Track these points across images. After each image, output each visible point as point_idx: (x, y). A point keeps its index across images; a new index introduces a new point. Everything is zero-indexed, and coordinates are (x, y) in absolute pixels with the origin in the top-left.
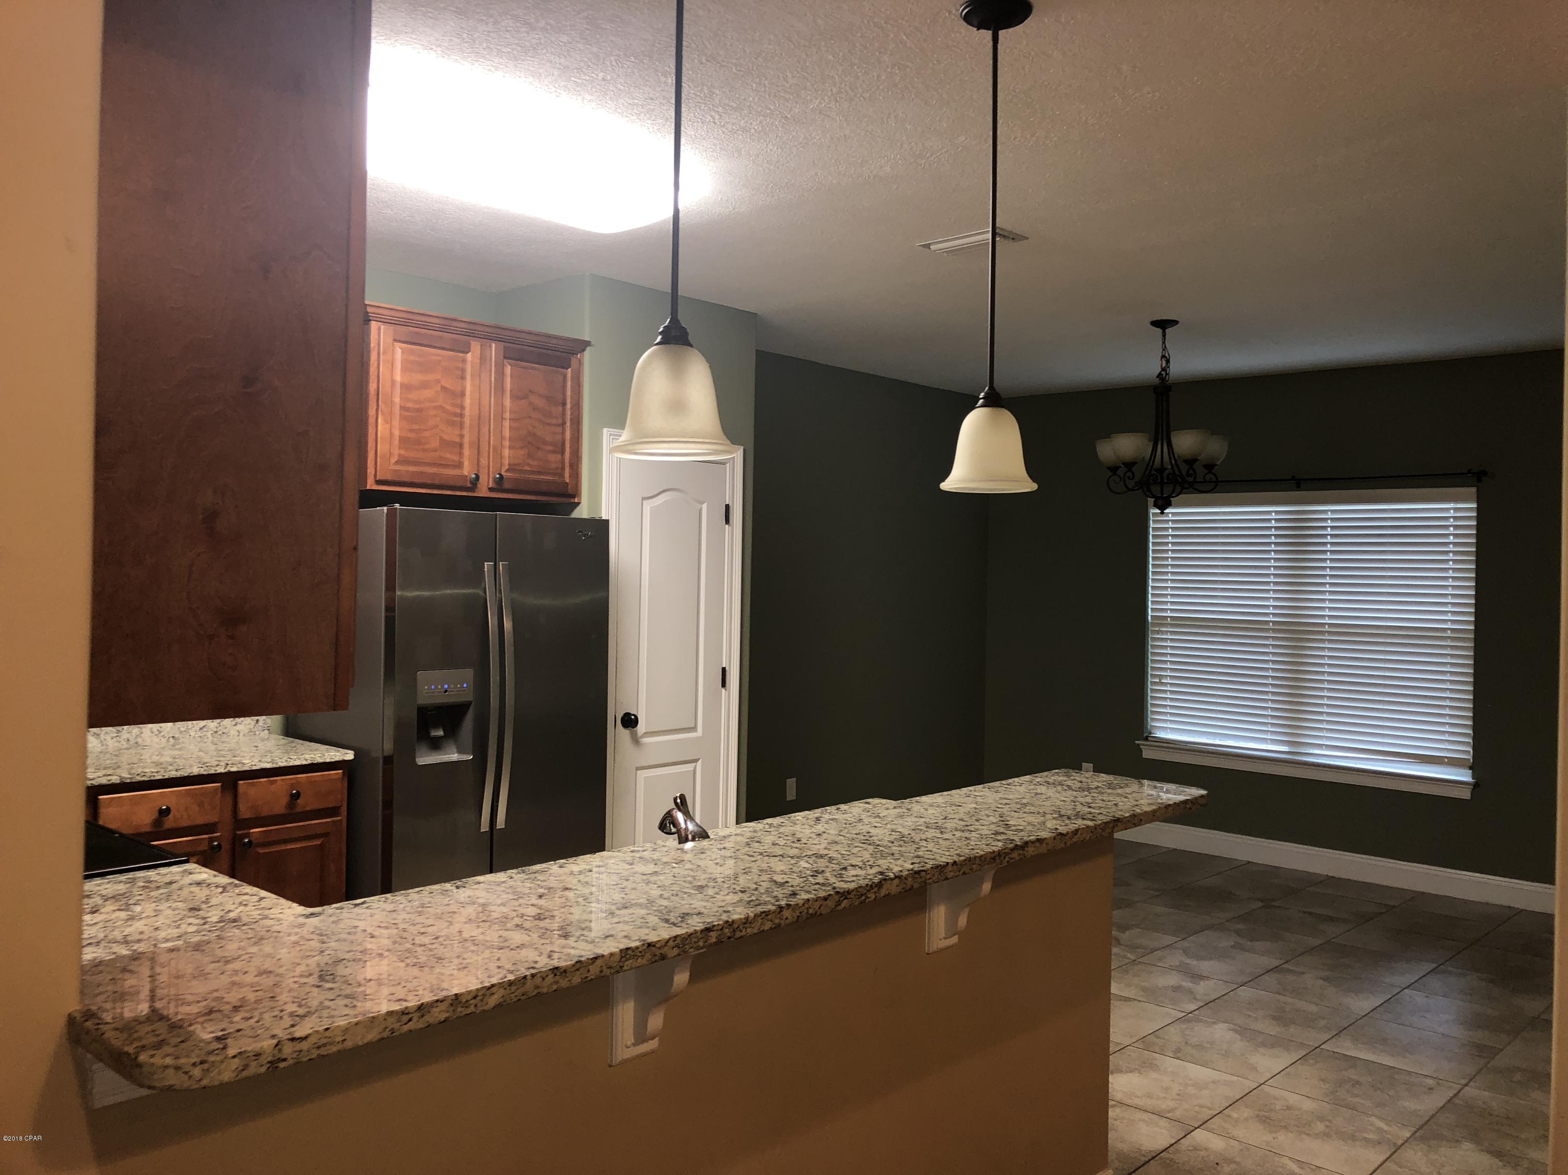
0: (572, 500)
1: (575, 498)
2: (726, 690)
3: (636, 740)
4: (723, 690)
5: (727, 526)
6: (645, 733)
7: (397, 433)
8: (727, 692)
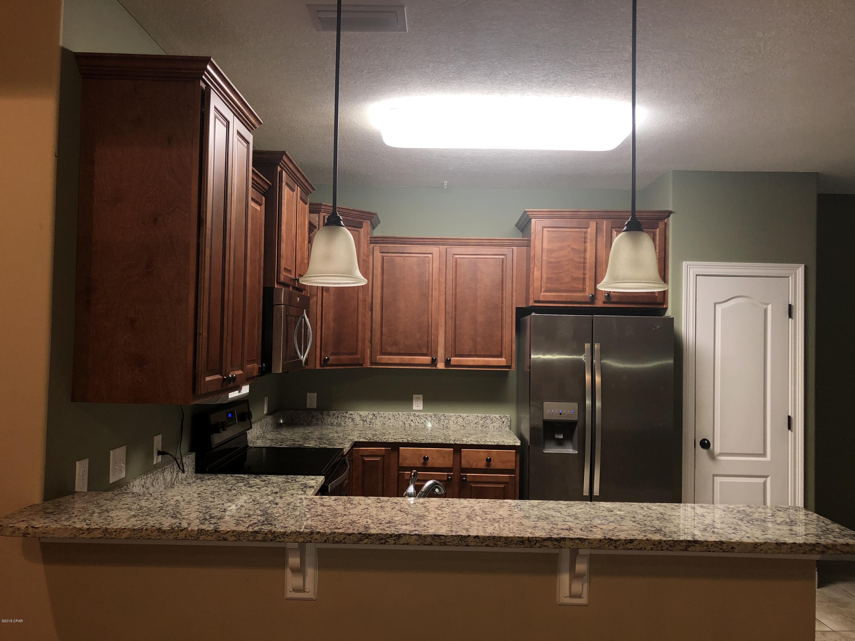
0: (662, 307)
1: (663, 305)
2: (791, 431)
3: (712, 457)
4: (790, 432)
5: (790, 319)
6: (720, 453)
7: (544, 275)
8: (793, 433)
